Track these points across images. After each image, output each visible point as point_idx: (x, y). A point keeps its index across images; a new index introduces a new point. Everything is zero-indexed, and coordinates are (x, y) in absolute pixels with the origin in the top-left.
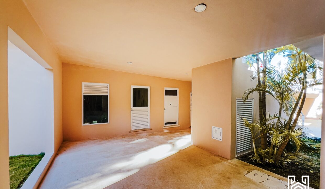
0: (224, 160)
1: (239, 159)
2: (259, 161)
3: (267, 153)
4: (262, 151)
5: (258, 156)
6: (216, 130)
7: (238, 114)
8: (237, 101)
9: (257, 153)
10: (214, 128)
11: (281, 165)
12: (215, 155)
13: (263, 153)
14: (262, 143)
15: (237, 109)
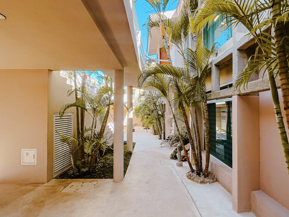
0: (38, 186)
1: (57, 179)
2: (76, 173)
3: (84, 163)
4: (79, 163)
5: (76, 168)
6: (27, 154)
7: (56, 130)
8: (54, 116)
9: (75, 166)
10: (24, 151)
11: (94, 170)
12: (26, 185)
13: (80, 164)
14: (80, 155)
15: (55, 125)
